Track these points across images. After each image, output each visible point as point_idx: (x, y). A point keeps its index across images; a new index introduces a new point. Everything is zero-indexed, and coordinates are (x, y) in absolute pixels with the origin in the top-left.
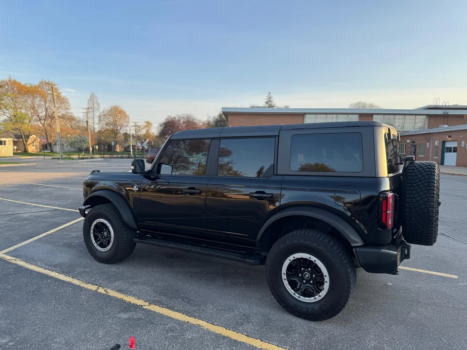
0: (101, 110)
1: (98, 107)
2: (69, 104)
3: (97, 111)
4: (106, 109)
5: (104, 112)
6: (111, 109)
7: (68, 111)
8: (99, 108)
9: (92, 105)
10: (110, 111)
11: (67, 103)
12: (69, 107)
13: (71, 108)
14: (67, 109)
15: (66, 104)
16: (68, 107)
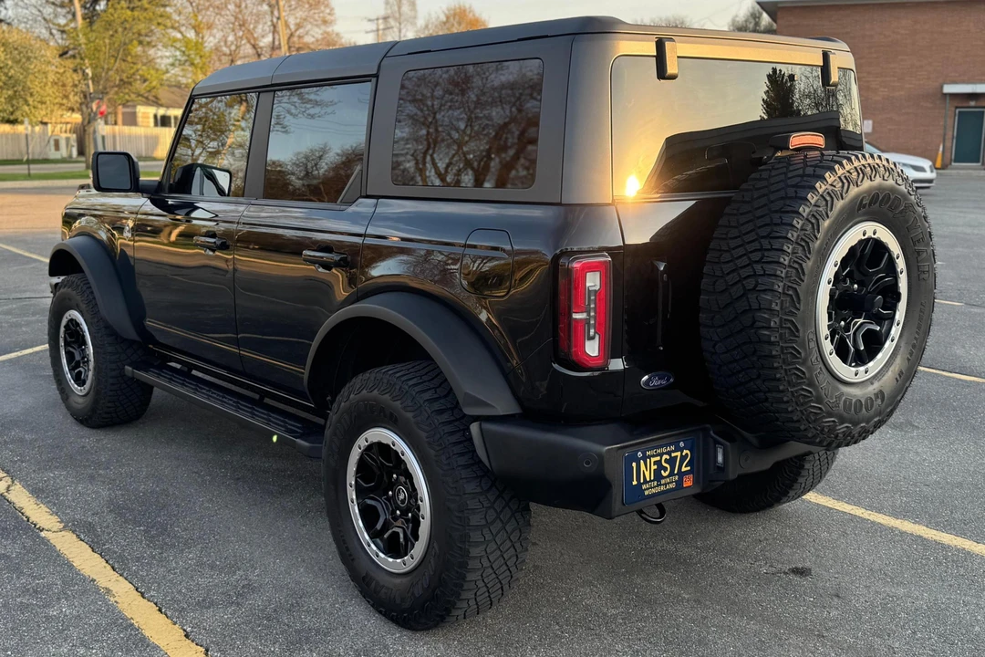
0: (421, 22)
1: (412, 14)
2: (332, 9)
3: (410, 27)
4: (434, 16)
5: (427, 26)
6: (448, 18)
7: (329, 29)
8: (415, 18)
9: (396, 8)
10: (445, 23)
11: (327, 6)
12: (332, 18)
13: (335, 20)
14: (325, 22)
15: (322, 8)
16: (328, 18)
